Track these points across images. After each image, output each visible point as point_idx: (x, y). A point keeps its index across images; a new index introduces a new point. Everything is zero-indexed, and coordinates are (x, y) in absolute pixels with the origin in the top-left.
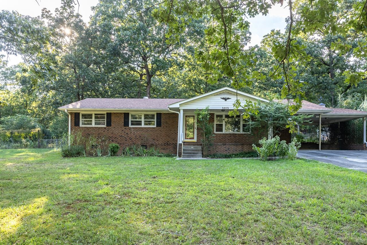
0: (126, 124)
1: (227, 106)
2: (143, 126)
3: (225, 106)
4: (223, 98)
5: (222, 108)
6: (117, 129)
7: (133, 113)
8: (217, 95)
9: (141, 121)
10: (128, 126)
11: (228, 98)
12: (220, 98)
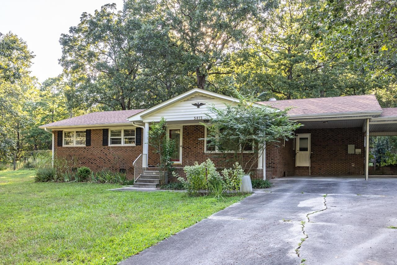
0: (105, 143)
1: (200, 115)
2: (123, 144)
3: (198, 116)
4: (195, 105)
5: (193, 119)
6: (97, 149)
7: (113, 129)
8: (188, 100)
9: (120, 139)
10: (107, 145)
11: (202, 104)
12: (191, 105)
